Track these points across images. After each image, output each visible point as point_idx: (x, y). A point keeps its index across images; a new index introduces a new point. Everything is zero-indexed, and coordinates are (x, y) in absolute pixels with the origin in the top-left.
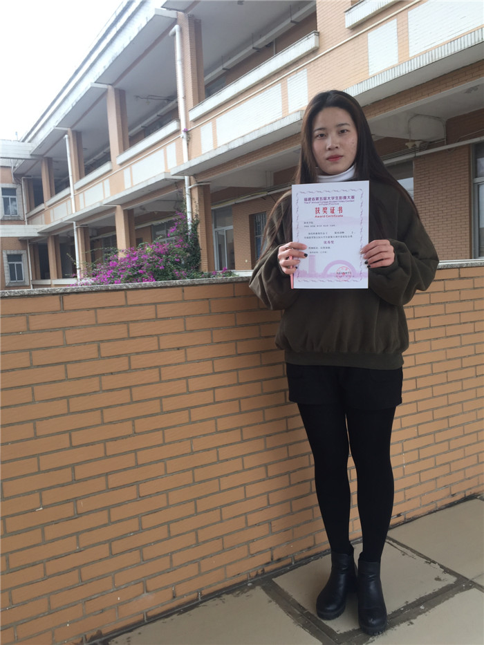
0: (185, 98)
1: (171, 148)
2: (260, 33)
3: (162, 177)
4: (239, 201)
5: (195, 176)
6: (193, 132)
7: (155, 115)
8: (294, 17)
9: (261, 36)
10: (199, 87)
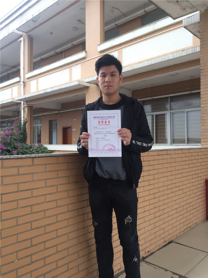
0: (24, 68)
1: (15, 88)
2: (58, 47)
3: (11, 100)
4: (44, 114)
5: (26, 102)
6: (27, 83)
7: (6, 73)
8: (73, 43)
9: (58, 48)
10: (31, 65)
